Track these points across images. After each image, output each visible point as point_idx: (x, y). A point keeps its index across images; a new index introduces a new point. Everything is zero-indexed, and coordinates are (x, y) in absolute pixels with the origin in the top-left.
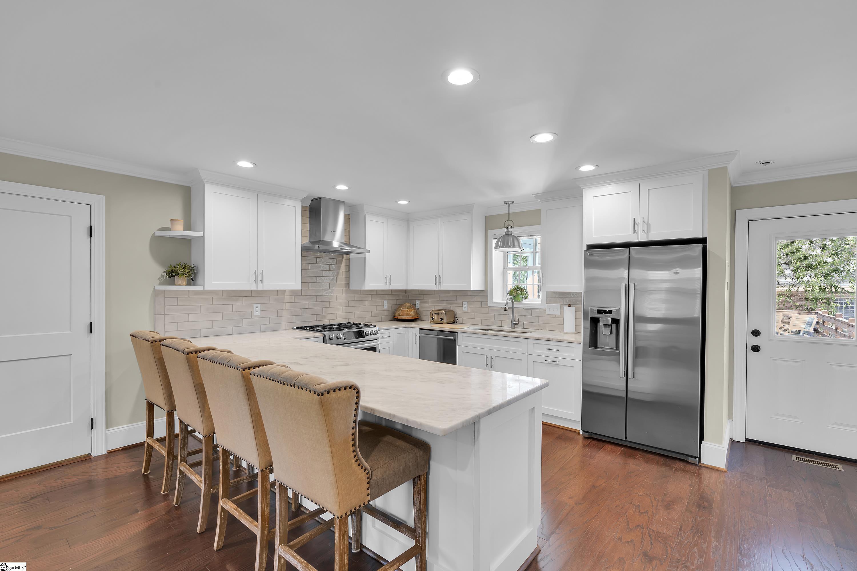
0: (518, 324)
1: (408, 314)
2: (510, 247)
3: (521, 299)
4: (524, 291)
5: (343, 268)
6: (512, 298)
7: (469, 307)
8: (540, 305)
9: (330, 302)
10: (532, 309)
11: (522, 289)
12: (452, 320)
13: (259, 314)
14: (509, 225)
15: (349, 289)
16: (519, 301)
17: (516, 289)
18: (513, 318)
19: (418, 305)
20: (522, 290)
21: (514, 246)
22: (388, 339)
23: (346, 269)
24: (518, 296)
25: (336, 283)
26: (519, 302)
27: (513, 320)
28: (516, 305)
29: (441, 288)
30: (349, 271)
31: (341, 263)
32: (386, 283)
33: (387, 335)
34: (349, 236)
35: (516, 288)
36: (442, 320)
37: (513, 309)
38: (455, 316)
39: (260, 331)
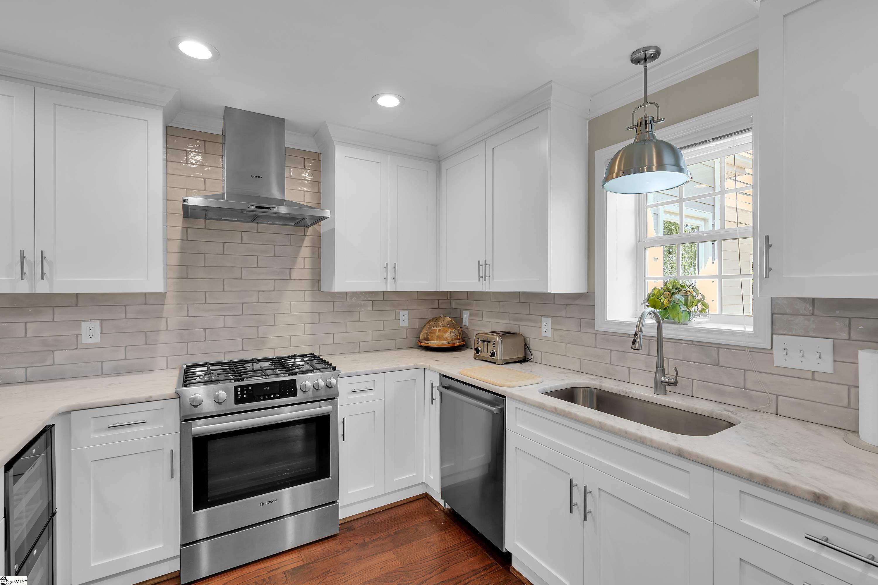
0: (675, 384)
1: (440, 338)
2: (650, 169)
3: (682, 317)
4: (694, 294)
5: (305, 251)
6: (655, 314)
7: (554, 329)
8: (750, 334)
9: (274, 314)
10: (719, 346)
11: (688, 289)
12: (521, 355)
13: (96, 339)
14: (646, 117)
15: (319, 290)
16: (676, 320)
17: (668, 290)
18: (661, 367)
19: (466, 320)
20: (686, 292)
21: (661, 167)
22: (370, 394)
23: (313, 253)
24: (674, 307)
25: (290, 279)
26: (679, 323)
27: (659, 374)
28: (669, 331)
29: (489, 289)
30: (320, 257)
31: (303, 243)
32: (386, 279)
33: (369, 386)
34: (319, 192)
35: (670, 286)
36: (493, 354)
37: (660, 339)
38: (526, 347)
39: (100, 373)
